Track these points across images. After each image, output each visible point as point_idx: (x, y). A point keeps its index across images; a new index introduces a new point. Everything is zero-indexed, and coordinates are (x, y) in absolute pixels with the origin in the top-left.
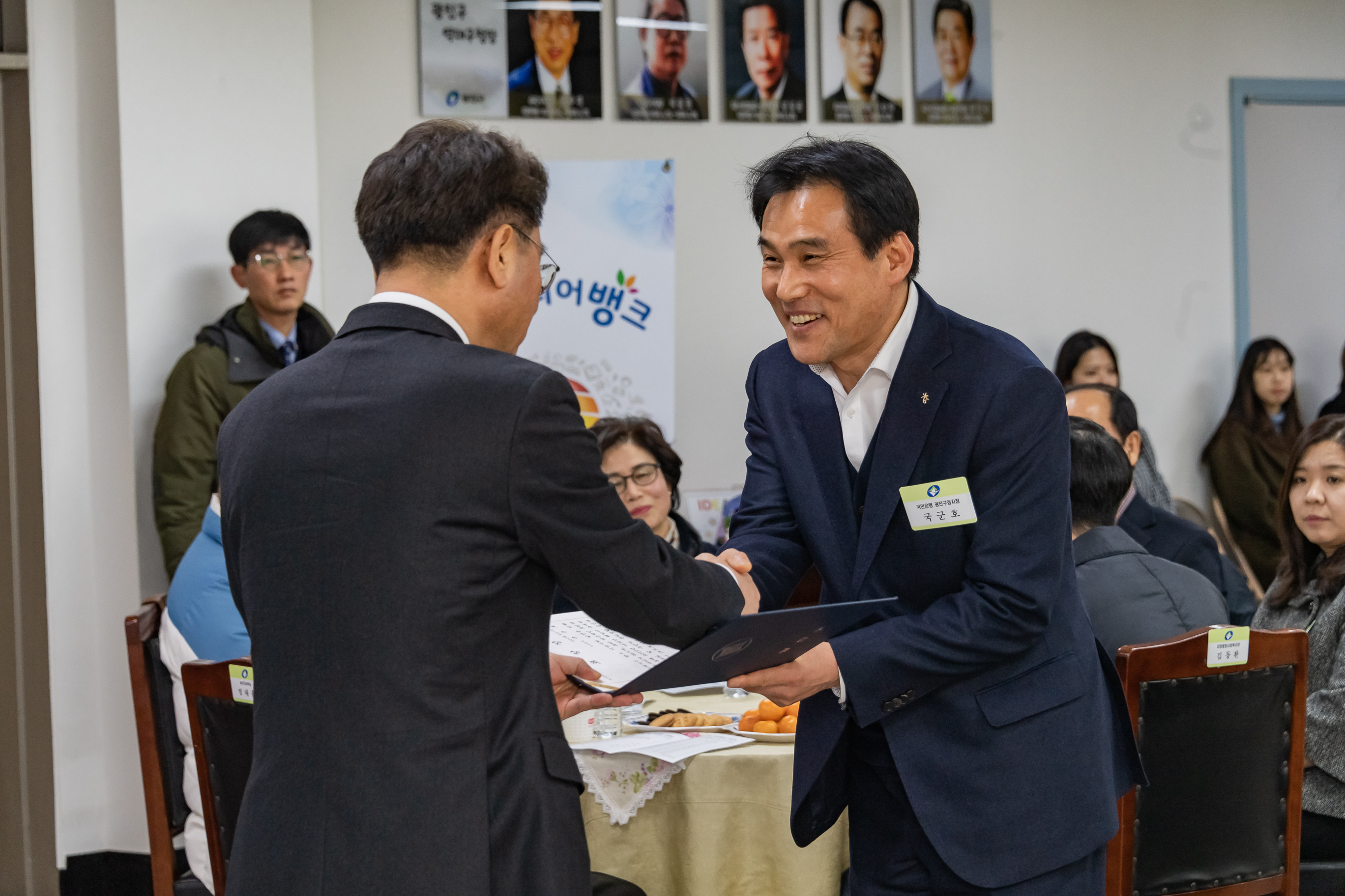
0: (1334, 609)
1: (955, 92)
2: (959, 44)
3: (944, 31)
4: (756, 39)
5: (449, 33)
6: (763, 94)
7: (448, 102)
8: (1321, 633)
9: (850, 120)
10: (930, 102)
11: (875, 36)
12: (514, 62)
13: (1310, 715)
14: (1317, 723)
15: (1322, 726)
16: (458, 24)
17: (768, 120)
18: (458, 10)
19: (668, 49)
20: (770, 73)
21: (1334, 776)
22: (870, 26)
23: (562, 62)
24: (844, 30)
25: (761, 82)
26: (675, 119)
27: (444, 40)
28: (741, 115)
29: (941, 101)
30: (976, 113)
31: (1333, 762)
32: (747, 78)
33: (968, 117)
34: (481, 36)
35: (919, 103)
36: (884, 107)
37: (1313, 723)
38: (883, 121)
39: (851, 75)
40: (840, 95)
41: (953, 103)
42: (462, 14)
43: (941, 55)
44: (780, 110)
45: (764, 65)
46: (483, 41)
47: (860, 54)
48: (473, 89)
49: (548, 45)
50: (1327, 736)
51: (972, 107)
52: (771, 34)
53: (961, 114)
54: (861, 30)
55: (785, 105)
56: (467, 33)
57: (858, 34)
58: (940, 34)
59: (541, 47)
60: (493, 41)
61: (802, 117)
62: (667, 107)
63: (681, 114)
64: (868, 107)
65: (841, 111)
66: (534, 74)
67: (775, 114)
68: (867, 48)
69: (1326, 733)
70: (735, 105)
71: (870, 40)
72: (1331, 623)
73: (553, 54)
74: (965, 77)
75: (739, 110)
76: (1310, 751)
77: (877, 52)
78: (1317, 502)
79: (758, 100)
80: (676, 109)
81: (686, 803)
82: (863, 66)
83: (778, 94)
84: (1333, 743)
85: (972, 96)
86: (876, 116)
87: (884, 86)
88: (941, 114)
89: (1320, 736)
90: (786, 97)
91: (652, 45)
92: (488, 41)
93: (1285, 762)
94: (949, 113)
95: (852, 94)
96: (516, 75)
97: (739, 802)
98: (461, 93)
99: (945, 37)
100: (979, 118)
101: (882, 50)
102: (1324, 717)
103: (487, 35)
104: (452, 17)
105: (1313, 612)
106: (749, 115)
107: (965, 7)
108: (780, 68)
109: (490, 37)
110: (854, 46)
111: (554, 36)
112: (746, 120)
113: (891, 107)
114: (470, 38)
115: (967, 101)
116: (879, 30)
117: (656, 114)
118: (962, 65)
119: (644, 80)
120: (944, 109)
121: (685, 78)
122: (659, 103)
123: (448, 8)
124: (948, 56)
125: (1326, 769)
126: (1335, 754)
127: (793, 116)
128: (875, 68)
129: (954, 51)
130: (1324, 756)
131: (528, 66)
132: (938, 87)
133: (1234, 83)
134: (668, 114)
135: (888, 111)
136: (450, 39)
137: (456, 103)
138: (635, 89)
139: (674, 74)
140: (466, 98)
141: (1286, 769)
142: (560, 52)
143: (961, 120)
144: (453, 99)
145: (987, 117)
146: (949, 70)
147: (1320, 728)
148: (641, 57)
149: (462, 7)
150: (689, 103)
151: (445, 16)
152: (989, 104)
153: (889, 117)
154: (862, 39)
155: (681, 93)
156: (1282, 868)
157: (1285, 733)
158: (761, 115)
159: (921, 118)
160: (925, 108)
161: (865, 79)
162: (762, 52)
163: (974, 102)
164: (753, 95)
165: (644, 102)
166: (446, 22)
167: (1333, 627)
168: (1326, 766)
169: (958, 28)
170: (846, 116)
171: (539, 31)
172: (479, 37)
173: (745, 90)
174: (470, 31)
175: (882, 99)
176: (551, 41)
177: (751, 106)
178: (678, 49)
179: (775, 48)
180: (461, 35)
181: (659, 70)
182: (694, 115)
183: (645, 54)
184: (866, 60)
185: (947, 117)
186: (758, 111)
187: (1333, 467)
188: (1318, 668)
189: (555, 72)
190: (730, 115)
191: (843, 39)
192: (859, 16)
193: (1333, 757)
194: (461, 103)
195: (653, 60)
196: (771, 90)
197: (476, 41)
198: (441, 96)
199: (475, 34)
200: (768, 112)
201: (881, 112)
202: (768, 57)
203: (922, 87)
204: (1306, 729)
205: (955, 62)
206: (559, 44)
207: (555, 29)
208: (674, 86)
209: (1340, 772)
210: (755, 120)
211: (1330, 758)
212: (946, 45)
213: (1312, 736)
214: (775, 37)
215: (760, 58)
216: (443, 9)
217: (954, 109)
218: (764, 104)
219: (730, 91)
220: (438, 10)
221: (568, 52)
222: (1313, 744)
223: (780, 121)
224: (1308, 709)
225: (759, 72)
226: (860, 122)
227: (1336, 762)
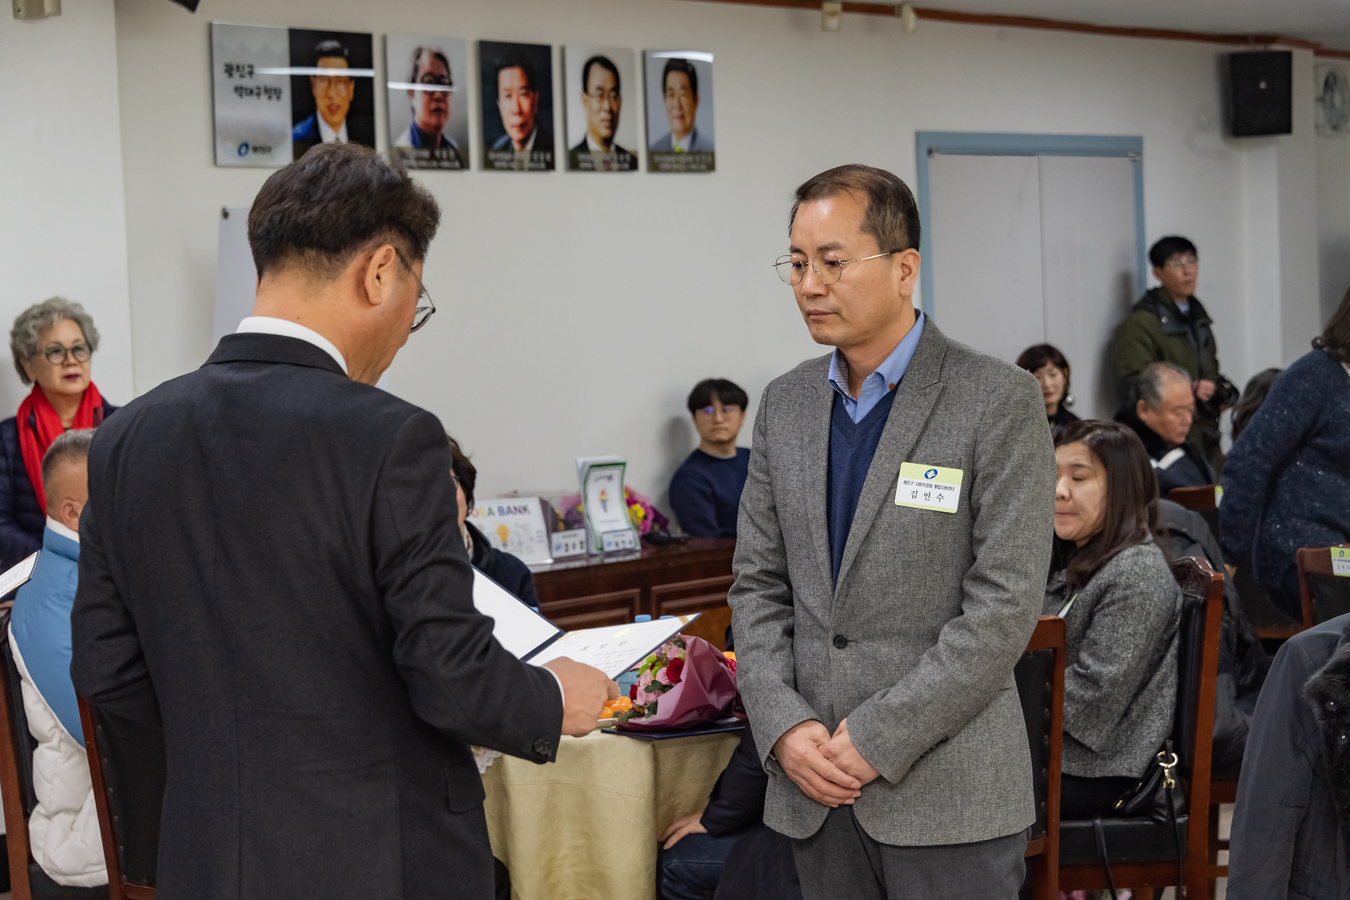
0: (1087, 595)
1: (682, 144)
2: (685, 101)
3: (671, 89)
4: (509, 96)
5: (240, 90)
6: (516, 146)
7: (240, 153)
8: (1076, 616)
9: (593, 169)
10: (661, 153)
11: (613, 94)
12: (297, 118)
13: (1070, 691)
14: (1076, 698)
15: (1082, 700)
16: (247, 82)
17: (521, 169)
18: (247, 70)
19: (433, 105)
20: (522, 126)
21: (1088, 746)
22: (609, 85)
23: (340, 117)
24: (585, 89)
25: (515, 134)
26: (440, 168)
27: (235, 96)
28: (498, 164)
29: (670, 152)
30: (701, 163)
31: (1087, 734)
32: (503, 131)
33: (693, 166)
34: (267, 93)
35: (652, 153)
36: (622, 157)
37: (1071, 698)
38: (621, 170)
39: (592, 129)
40: (583, 147)
41: (680, 153)
42: (251, 73)
43: (670, 111)
44: (532, 160)
45: (517, 120)
46: (270, 97)
47: (600, 110)
48: (261, 141)
49: (328, 102)
50: (1083, 711)
51: (698, 158)
52: (523, 91)
53: (688, 164)
54: (600, 88)
55: (535, 156)
56: (255, 91)
57: (599, 92)
58: (669, 93)
59: (322, 104)
60: (279, 98)
61: (550, 166)
62: (432, 157)
63: (445, 164)
64: (608, 158)
65: (584, 162)
66: (315, 127)
67: (527, 164)
68: (606, 105)
69: (1083, 707)
70: (492, 156)
71: (609, 97)
72: (1085, 607)
73: (332, 110)
74: (690, 130)
75: (496, 160)
76: (1067, 723)
77: (615, 108)
78: (1063, 498)
79: (512, 151)
80: (441, 159)
81: (508, 785)
82: (603, 120)
83: (530, 145)
84: (1088, 716)
85: (697, 147)
86: (615, 165)
87: (621, 139)
88: (671, 163)
89: (1077, 710)
90: (535, 148)
91: (419, 103)
92: (274, 97)
93: (1046, 736)
94: (677, 162)
95: (594, 145)
96: (299, 128)
97: (557, 783)
98: (251, 145)
99: (672, 95)
100: (703, 167)
101: (619, 106)
102: (1082, 693)
103: (272, 92)
104: (242, 76)
105: (1067, 597)
106: (504, 164)
107: (690, 69)
108: (531, 122)
109: (275, 93)
110: (595, 103)
111: (332, 93)
112: (502, 169)
113: (628, 157)
114: (258, 94)
115: (692, 152)
116: (617, 88)
117: (423, 163)
118: (688, 120)
119: (412, 132)
120: (672, 159)
121: (448, 131)
122: (426, 153)
123: (238, 67)
124: (676, 112)
125: (1081, 740)
126: (1089, 727)
127: (543, 165)
128: (613, 122)
129: (681, 108)
130: (1080, 728)
131: (310, 120)
132: (667, 140)
133: (919, 136)
134: (434, 163)
135: (625, 161)
136: (241, 95)
137: (246, 153)
138: (404, 141)
139: (438, 127)
140: (255, 149)
141: (1047, 742)
142: (338, 107)
143: (688, 170)
144: (243, 150)
145: (711, 167)
146: (677, 124)
147: (1078, 703)
148: (410, 113)
149: (251, 67)
150: (452, 153)
151: (236, 75)
152: (712, 154)
153: (626, 166)
154: (602, 96)
155: (445, 144)
156: (1044, 832)
157: (1046, 710)
158: (514, 165)
159: (654, 167)
160: (657, 158)
161: (605, 132)
162: (516, 109)
163: (699, 152)
164: (507, 147)
165: (413, 153)
166: (237, 80)
167: (1087, 611)
168: (1081, 737)
169: (683, 88)
170: (589, 165)
171: (319, 90)
172: (266, 93)
173: (501, 142)
174: (258, 88)
175: (620, 150)
176: (330, 98)
177: (506, 156)
178: (442, 106)
179: (526, 104)
180: (251, 92)
181: (426, 124)
182: (457, 164)
183: (413, 110)
184: (605, 115)
185: (676, 166)
186: (512, 160)
187: (1078, 466)
188: (1073, 647)
189: (334, 126)
190: (488, 165)
191: (585, 96)
192: (599, 76)
193: (1088, 730)
194: (251, 153)
195: (420, 116)
196: (523, 142)
197: (264, 97)
198: (233, 147)
199: (263, 91)
200: (521, 162)
201: (619, 161)
202: (521, 113)
203: (653, 141)
204: (1065, 704)
205: (682, 117)
206: (337, 101)
207: (333, 86)
208: (439, 139)
209: (1093, 742)
210: (510, 169)
211: (1085, 730)
212: (674, 102)
213: (1070, 709)
214: (526, 95)
215: (514, 114)
216: (235, 68)
217: (682, 159)
218: (518, 155)
219: (488, 143)
220: (229, 70)
221: (345, 108)
222: (1070, 717)
223: (532, 169)
224: (1067, 685)
225: (513, 126)
226: (601, 171)
227: (1090, 734)
